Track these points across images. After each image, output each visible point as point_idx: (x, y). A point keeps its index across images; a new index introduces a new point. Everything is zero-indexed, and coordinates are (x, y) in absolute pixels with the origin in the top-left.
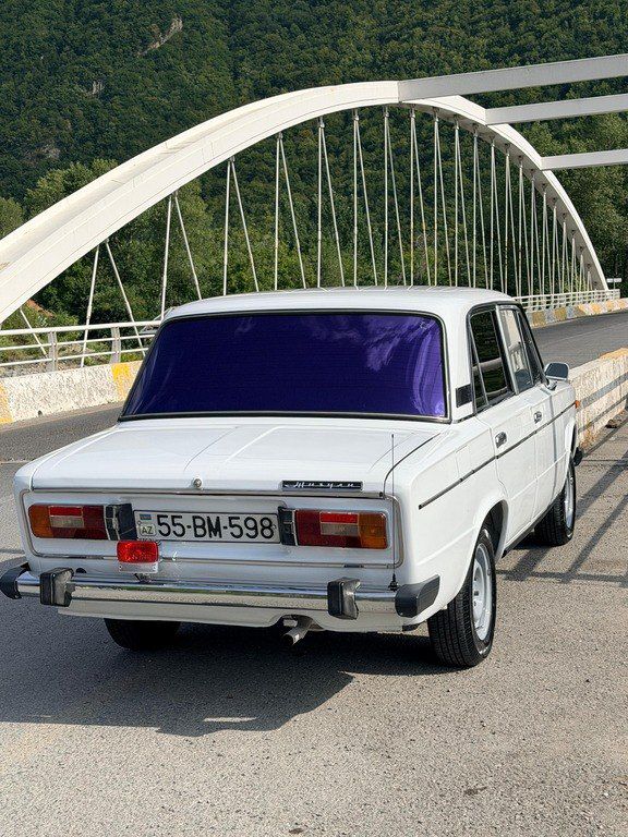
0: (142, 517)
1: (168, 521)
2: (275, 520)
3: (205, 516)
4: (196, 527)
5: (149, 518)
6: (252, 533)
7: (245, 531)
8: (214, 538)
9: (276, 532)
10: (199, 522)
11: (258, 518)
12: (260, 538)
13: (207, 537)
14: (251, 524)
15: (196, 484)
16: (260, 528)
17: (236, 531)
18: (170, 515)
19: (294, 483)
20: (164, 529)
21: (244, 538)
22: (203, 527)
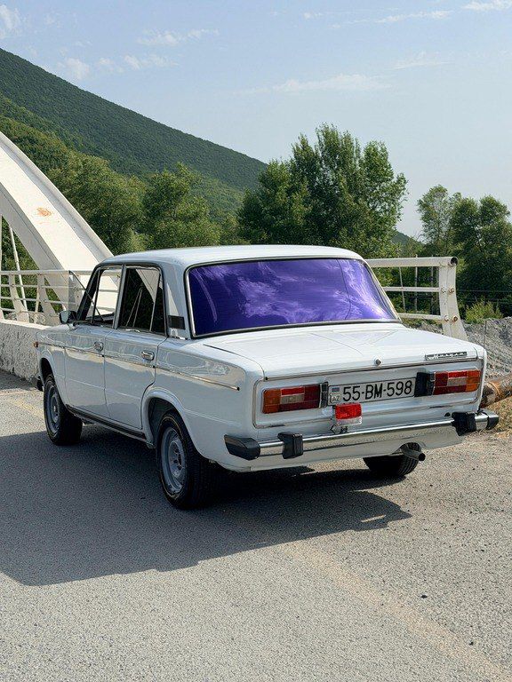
0: (333, 390)
1: (351, 391)
2: (414, 381)
3: (373, 385)
4: (367, 392)
5: (338, 390)
6: (399, 392)
7: (396, 391)
8: (377, 398)
9: (413, 389)
10: (370, 389)
11: (404, 382)
12: (403, 394)
13: (372, 399)
14: (400, 386)
15: (378, 362)
16: (404, 387)
17: (390, 392)
18: (352, 386)
19: (432, 356)
20: (347, 397)
21: (395, 396)
22: (371, 392)
